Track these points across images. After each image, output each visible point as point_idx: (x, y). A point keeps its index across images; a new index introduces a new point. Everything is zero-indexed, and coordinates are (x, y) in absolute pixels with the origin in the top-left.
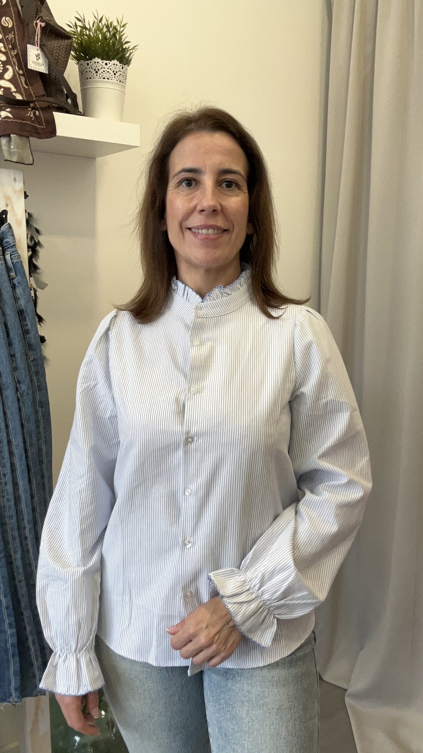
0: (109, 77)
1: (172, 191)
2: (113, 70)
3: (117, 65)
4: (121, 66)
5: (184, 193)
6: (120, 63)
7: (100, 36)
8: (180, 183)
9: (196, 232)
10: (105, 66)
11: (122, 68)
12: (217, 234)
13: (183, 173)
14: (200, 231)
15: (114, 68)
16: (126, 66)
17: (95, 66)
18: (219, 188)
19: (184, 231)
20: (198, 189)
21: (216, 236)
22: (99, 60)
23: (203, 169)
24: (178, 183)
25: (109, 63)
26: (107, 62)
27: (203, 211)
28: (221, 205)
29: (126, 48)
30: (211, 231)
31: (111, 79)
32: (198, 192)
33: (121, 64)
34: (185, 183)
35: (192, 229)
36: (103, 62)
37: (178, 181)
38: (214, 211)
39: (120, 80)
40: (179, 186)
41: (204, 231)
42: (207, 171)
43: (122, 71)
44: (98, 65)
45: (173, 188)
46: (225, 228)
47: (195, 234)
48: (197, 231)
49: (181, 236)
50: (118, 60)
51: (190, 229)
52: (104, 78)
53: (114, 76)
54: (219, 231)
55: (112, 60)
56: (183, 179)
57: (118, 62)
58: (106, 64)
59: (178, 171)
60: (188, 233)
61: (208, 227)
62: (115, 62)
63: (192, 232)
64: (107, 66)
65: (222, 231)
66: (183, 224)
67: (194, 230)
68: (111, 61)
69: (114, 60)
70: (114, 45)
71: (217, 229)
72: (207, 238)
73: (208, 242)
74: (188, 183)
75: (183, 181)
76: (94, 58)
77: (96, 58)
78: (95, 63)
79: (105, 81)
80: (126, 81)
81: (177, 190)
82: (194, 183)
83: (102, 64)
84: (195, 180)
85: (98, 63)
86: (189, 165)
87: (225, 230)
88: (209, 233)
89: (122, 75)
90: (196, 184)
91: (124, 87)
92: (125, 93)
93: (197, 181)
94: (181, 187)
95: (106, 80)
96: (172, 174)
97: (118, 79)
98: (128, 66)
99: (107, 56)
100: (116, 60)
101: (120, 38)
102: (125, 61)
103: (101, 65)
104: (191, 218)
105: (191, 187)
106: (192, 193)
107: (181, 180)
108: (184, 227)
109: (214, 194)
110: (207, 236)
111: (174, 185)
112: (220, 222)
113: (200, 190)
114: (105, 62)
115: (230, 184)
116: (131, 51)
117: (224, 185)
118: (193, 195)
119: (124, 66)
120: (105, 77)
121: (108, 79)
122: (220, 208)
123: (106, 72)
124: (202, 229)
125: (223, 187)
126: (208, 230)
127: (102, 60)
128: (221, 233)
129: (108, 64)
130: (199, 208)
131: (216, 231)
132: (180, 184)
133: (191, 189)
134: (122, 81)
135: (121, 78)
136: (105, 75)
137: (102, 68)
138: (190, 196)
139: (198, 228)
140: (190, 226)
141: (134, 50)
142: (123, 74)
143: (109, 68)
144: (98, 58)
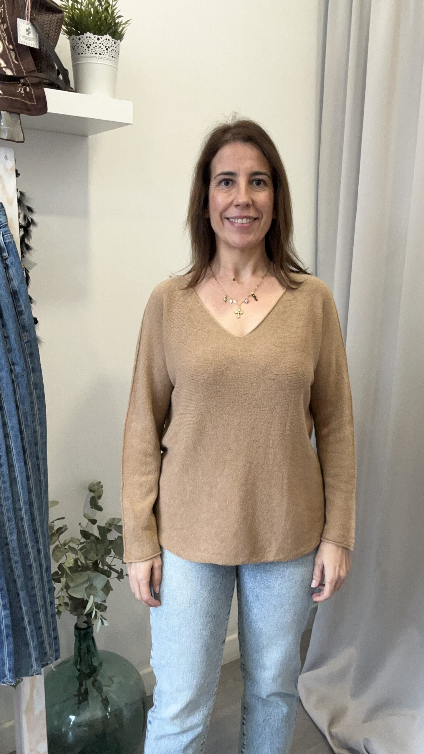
0: (102, 53)
1: (213, 189)
2: (106, 45)
3: (109, 40)
4: (114, 42)
5: (224, 191)
6: (113, 37)
7: (92, 10)
8: (220, 182)
9: (232, 222)
10: (97, 41)
11: (115, 43)
12: (250, 222)
13: (222, 176)
14: (236, 220)
15: (106, 43)
16: (119, 41)
17: (87, 41)
18: (251, 186)
19: (223, 220)
20: (234, 188)
21: (249, 224)
22: (91, 35)
23: (238, 173)
24: (219, 182)
25: (102, 38)
26: (100, 37)
27: (238, 205)
28: (252, 200)
29: (118, 23)
30: (244, 221)
31: (104, 55)
32: (234, 190)
33: (113, 39)
34: (224, 183)
35: (230, 219)
36: (95, 37)
37: (218, 182)
38: (247, 206)
39: (112, 55)
40: (219, 185)
41: (240, 221)
42: (241, 174)
43: (115, 46)
44: (89, 40)
45: (214, 186)
46: (256, 217)
47: (232, 223)
48: (233, 220)
49: (221, 224)
50: (110, 35)
51: (228, 219)
52: (96, 54)
53: (106, 51)
54: (251, 220)
55: (105, 35)
56: (222, 180)
57: (111, 37)
58: (98, 39)
59: (218, 174)
60: (226, 222)
61: (242, 218)
62: (108, 36)
63: (230, 221)
64: (100, 41)
65: (253, 219)
66: (223, 215)
67: (231, 220)
68: (103, 36)
69: (106, 34)
70: (106, 19)
71: (249, 218)
72: (242, 226)
73: (243, 230)
74: (226, 183)
75: (222, 181)
76: (86, 33)
77: (88, 33)
78: (87, 37)
79: (97, 57)
80: (118, 57)
81: (218, 187)
82: (230, 182)
83: (93, 38)
84: (231, 180)
85: (90, 37)
86: (227, 169)
87: (256, 219)
88: (243, 223)
89: (114, 51)
90: (233, 183)
91: (117, 63)
92: (117, 69)
93: (234, 181)
94: (220, 186)
95: (98, 55)
96: (213, 176)
97: (110, 55)
98: (121, 41)
99: (99, 31)
100: (108, 35)
101: (113, 12)
102: (117, 35)
103: (93, 40)
104: (229, 210)
105: (229, 185)
106: (229, 191)
107: (221, 181)
108: (223, 217)
109: (247, 190)
110: (241, 225)
111: (215, 185)
112: (252, 213)
113: (236, 188)
114: (97, 36)
115: (259, 182)
116: (124, 26)
117: (254, 183)
118: (230, 192)
119: (116, 41)
120: (97, 52)
121: (100, 54)
122: (251, 202)
123: (98, 47)
124: (238, 219)
125: (253, 185)
126: (242, 220)
127: (94, 35)
128: (252, 221)
129: (100, 39)
130: (235, 203)
131: (248, 221)
132: (220, 184)
133: (229, 187)
134: (115, 57)
135: (114, 54)
136: (96, 50)
137: (94, 43)
138: (228, 194)
139: (235, 218)
140: (228, 217)
141: (126, 25)
142: (116, 49)
143: (102, 43)
144: (90, 33)
